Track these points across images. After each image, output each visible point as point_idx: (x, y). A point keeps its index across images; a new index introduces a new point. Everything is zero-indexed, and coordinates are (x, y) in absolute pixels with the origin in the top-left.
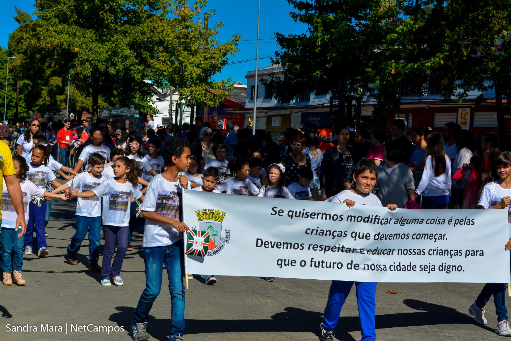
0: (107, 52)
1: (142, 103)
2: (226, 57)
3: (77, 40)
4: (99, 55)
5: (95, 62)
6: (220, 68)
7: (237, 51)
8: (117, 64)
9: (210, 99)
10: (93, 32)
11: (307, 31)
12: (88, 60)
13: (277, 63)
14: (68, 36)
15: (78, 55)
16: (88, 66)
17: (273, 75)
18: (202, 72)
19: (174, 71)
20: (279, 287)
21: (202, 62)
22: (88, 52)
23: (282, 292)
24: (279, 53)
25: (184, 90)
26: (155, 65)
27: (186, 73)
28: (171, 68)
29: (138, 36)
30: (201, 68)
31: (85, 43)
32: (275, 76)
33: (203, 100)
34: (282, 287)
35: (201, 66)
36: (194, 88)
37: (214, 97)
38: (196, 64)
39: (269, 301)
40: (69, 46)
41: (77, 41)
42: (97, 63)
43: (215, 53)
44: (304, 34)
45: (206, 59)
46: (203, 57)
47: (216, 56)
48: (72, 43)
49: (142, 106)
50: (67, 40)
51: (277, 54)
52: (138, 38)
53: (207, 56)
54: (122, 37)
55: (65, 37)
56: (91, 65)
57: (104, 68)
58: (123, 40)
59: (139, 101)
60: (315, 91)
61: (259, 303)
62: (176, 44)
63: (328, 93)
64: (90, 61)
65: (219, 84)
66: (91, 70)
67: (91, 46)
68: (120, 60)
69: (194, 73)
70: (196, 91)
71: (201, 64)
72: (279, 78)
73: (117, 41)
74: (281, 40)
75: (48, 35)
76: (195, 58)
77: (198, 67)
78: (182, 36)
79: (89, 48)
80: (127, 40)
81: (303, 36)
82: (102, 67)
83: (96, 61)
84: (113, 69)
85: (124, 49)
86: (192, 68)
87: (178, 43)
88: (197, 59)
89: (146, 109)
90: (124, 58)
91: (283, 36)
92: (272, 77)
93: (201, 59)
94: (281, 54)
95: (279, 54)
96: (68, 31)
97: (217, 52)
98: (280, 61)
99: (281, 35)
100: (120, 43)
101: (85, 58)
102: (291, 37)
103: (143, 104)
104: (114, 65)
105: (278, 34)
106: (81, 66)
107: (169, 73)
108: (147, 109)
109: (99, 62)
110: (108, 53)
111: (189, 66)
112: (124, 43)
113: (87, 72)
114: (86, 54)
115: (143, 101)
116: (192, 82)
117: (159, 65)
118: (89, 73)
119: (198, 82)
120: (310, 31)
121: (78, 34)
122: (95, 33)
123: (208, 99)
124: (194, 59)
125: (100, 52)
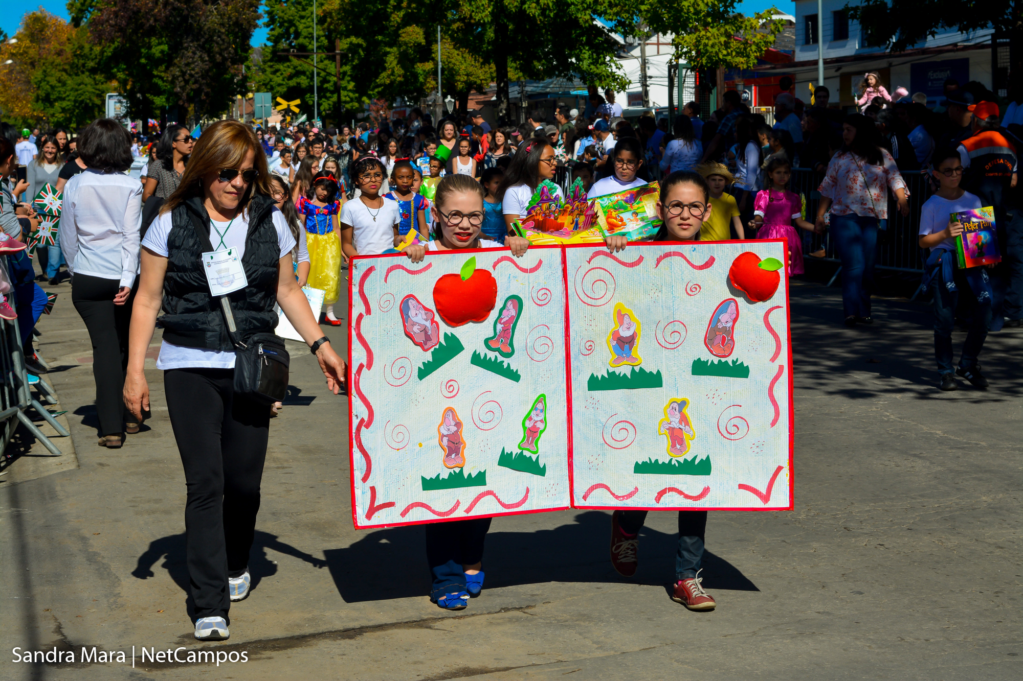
1: (595, 69)
9: (737, 52)
16: (484, 3)
20: (931, 433)
23: (939, 443)
33: (724, 55)
34: (938, 432)
36: (703, 33)
37: (745, 49)
39: (919, 464)
49: (597, 75)
57: (515, 4)
59: (589, 66)
61: (899, 468)
63: (985, 25)
66: (490, 9)
70: (707, 38)
82: (512, 3)
84: (534, 5)
89: (605, 80)
103: (598, 71)
113: (484, 14)
115: (598, 65)
116: (698, 21)
118: (486, 16)
119: (710, 19)
123: (734, 54)
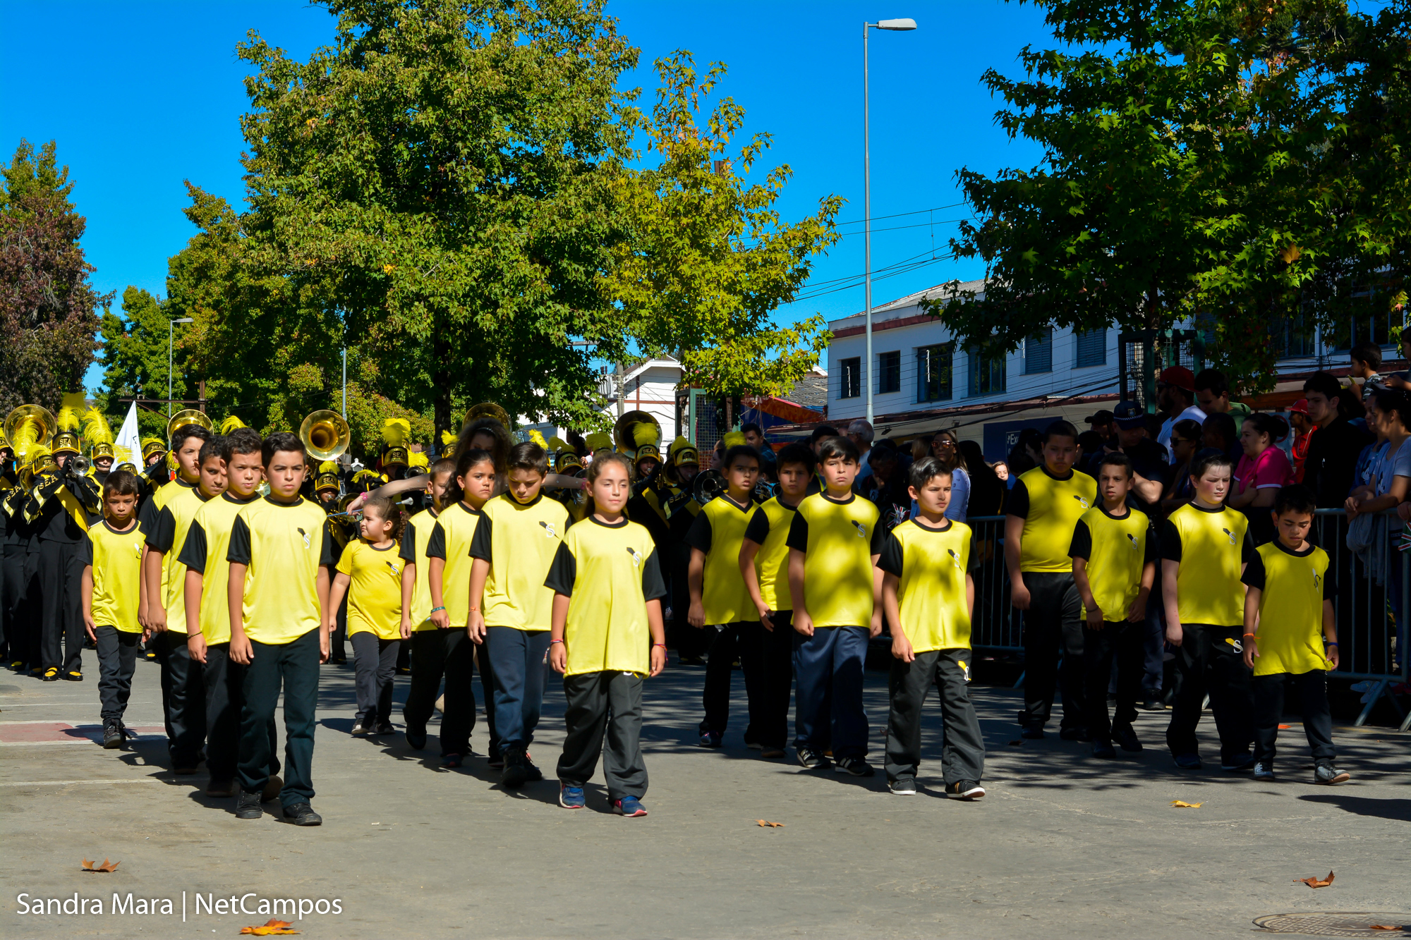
0: (471, 270)
1: (571, 406)
2: (803, 260)
3: (388, 242)
4: (451, 279)
5: (439, 299)
6: (790, 289)
7: (835, 241)
8: (501, 302)
9: (767, 375)
10: (429, 220)
11: (1043, 162)
12: (419, 297)
13: (968, 251)
14: (363, 234)
15: (394, 283)
16: (421, 311)
17: (956, 286)
18: (743, 302)
19: (667, 306)
20: (1069, 811)
21: (743, 276)
22: (420, 274)
24: (970, 227)
25: (697, 355)
26: (615, 291)
27: (700, 308)
28: (657, 298)
29: (553, 223)
30: (741, 292)
31: (410, 252)
32: (960, 288)
33: (750, 378)
34: (1077, 810)
35: (738, 288)
36: (724, 348)
37: (778, 370)
38: (726, 283)
40: (368, 260)
41: (388, 246)
42: (446, 302)
43: (775, 250)
44: (1038, 170)
45: (751, 267)
46: (742, 261)
47: (779, 256)
48: (375, 251)
50: (362, 245)
51: (965, 228)
52: (553, 228)
53: (754, 260)
54: (509, 229)
55: (354, 236)
56: (430, 307)
57: (465, 313)
58: (513, 235)
59: (562, 401)
60: (1072, 324)
62: (667, 231)
63: (1110, 324)
64: (426, 299)
65: (789, 333)
66: (429, 321)
67: (425, 256)
68: (506, 291)
69: (720, 308)
70: (729, 356)
71: (740, 282)
72: (972, 294)
73: (497, 241)
74: (977, 189)
75: (309, 235)
76: (721, 268)
77: (731, 288)
78: (685, 207)
79: (421, 264)
80: (522, 236)
81: (1036, 174)
82: (458, 312)
83: (441, 295)
84: (489, 316)
85: (517, 260)
86: (714, 293)
87: (673, 228)
88: (726, 270)
89: (583, 420)
90: (518, 285)
91: (979, 177)
92: (954, 292)
93: (738, 267)
94: (978, 229)
95: (972, 228)
96: (363, 221)
97: (778, 246)
98: (975, 246)
99: (975, 175)
100: (504, 245)
101: (414, 289)
102: (1005, 176)
103: (574, 409)
104: (492, 304)
105: (965, 174)
106: (402, 313)
107: (654, 309)
108: (587, 422)
109: (450, 296)
110: (474, 275)
111: (707, 289)
112: (516, 244)
113: (421, 327)
114: (415, 280)
116: (716, 332)
117: (626, 291)
118: (425, 329)
119: (732, 331)
120: (1051, 160)
121: (387, 226)
122: (434, 221)
123: (764, 376)
124: (718, 269)
125: (451, 273)
